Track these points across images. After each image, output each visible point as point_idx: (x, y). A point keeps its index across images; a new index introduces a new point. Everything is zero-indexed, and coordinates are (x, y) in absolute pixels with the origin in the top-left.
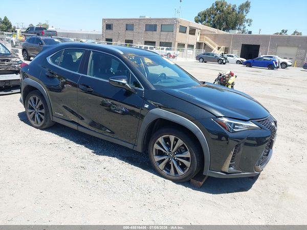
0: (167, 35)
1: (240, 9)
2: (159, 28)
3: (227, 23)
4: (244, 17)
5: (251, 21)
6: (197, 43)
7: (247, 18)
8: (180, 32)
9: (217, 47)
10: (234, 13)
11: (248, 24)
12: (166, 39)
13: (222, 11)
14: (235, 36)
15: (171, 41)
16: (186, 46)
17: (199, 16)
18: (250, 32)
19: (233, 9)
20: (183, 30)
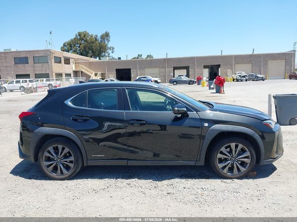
0: (42, 66)
1: (101, 38)
2: (31, 60)
3: (92, 51)
4: (106, 46)
5: (113, 48)
6: (73, 71)
7: (109, 46)
8: (55, 62)
9: (94, 74)
10: (97, 42)
11: (111, 51)
12: (42, 71)
13: (86, 41)
14: (108, 63)
15: (47, 72)
16: (64, 75)
17: (64, 45)
18: (119, 58)
19: (96, 39)
20: (58, 60)
